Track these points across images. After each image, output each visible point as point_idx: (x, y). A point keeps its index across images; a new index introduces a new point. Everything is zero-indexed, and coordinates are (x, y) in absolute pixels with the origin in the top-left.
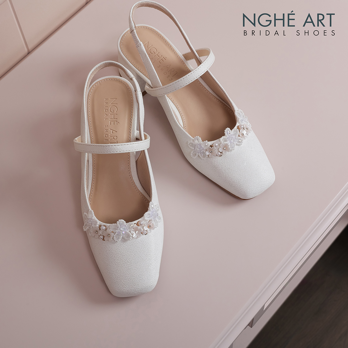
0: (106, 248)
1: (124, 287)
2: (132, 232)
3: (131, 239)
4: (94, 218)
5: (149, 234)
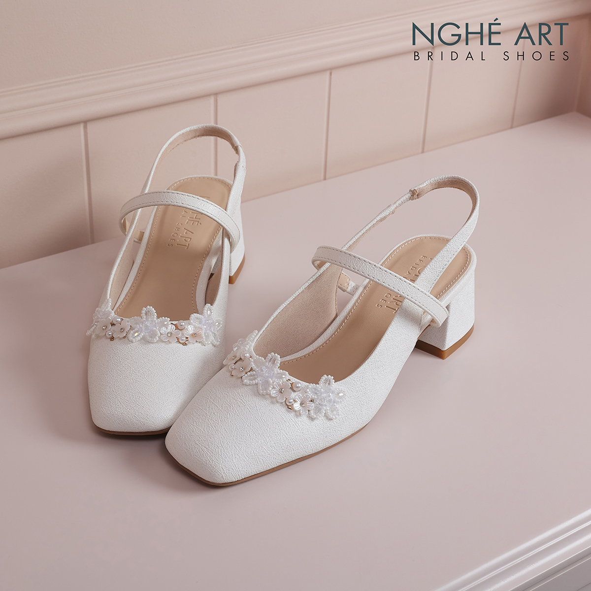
2: (162, 331)
3: (156, 340)
5: (190, 346)
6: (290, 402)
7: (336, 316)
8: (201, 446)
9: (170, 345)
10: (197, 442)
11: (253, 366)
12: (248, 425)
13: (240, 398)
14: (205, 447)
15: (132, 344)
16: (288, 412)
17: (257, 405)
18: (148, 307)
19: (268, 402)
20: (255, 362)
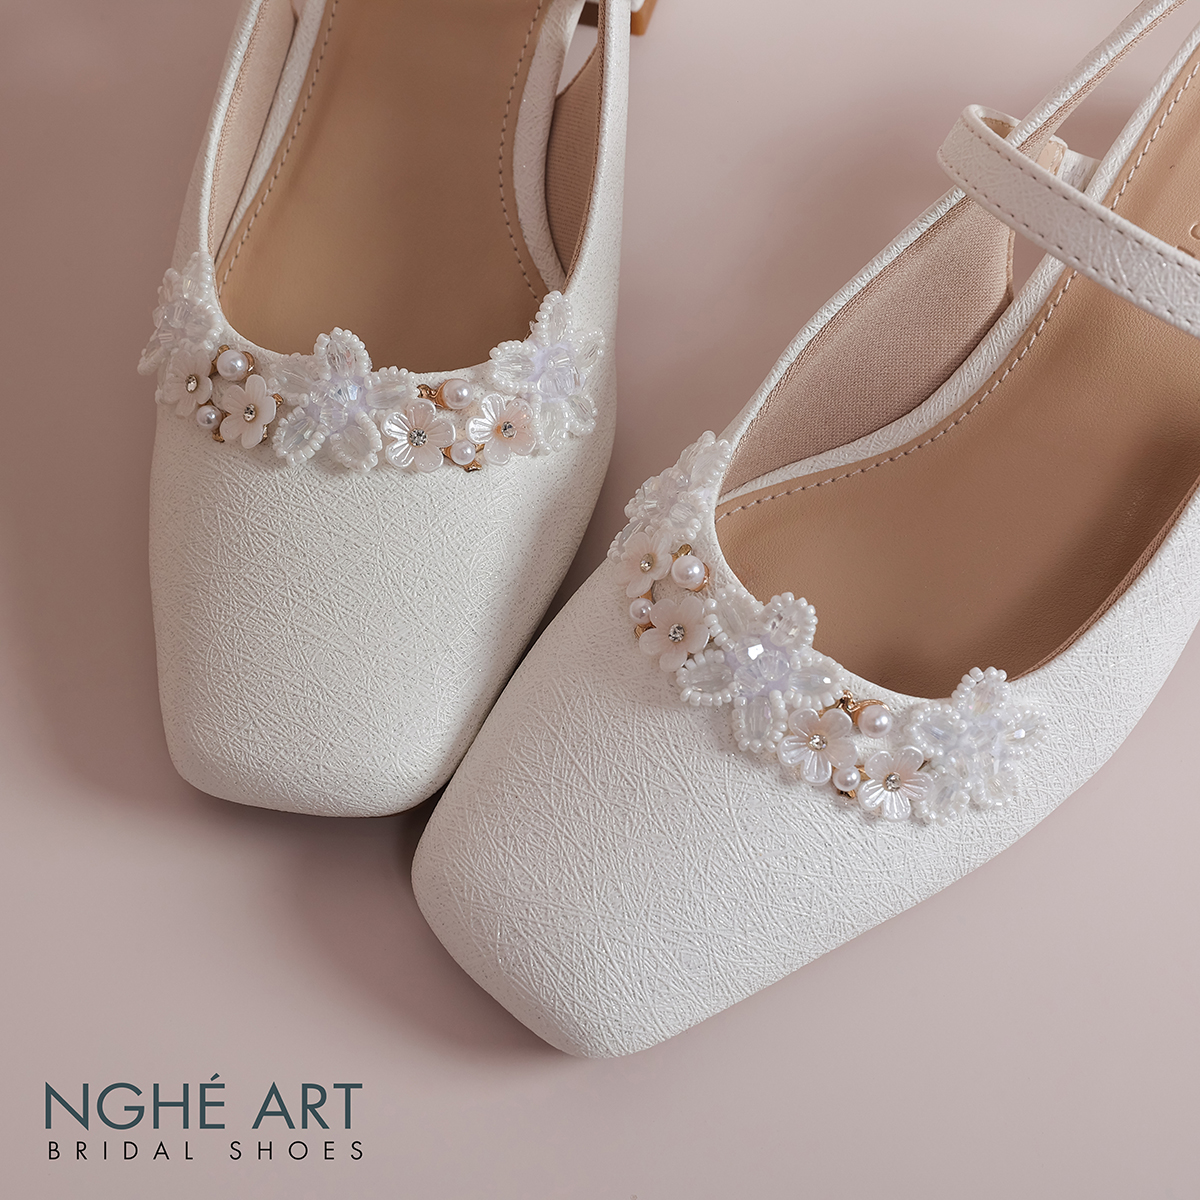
0: (218, 486)
1: (244, 735)
2: (388, 425)
3: (369, 462)
4: (209, 300)
5: (492, 472)
6: (847, 784)
7: (1008, 300)
8: (531, 943)
9: (420, 479)
10: (519, 926)
11: (716, 628)
12: (696, 871)
13: (668, 758)
14: (546, 951)
15: (284, 472)
16: (841, 808)
17: (729, 791)
18: (337, 331)
19: (768, 777)
20: (722, 613)
